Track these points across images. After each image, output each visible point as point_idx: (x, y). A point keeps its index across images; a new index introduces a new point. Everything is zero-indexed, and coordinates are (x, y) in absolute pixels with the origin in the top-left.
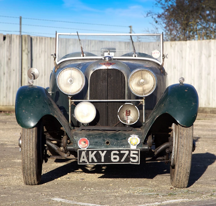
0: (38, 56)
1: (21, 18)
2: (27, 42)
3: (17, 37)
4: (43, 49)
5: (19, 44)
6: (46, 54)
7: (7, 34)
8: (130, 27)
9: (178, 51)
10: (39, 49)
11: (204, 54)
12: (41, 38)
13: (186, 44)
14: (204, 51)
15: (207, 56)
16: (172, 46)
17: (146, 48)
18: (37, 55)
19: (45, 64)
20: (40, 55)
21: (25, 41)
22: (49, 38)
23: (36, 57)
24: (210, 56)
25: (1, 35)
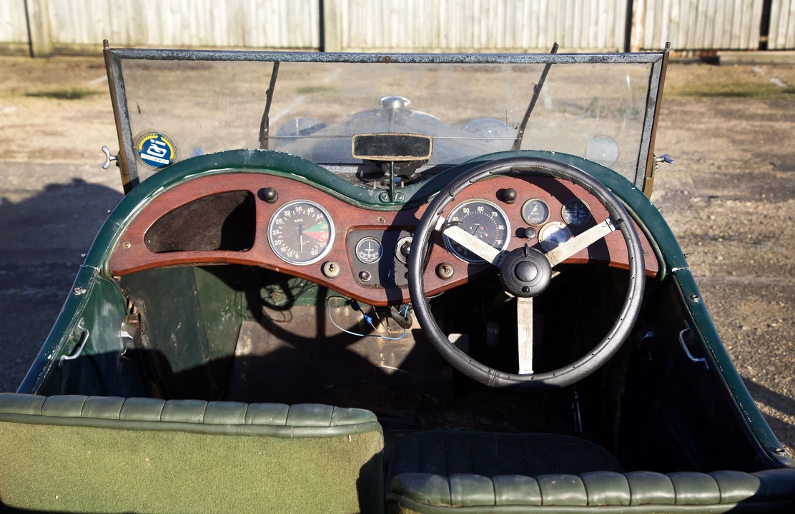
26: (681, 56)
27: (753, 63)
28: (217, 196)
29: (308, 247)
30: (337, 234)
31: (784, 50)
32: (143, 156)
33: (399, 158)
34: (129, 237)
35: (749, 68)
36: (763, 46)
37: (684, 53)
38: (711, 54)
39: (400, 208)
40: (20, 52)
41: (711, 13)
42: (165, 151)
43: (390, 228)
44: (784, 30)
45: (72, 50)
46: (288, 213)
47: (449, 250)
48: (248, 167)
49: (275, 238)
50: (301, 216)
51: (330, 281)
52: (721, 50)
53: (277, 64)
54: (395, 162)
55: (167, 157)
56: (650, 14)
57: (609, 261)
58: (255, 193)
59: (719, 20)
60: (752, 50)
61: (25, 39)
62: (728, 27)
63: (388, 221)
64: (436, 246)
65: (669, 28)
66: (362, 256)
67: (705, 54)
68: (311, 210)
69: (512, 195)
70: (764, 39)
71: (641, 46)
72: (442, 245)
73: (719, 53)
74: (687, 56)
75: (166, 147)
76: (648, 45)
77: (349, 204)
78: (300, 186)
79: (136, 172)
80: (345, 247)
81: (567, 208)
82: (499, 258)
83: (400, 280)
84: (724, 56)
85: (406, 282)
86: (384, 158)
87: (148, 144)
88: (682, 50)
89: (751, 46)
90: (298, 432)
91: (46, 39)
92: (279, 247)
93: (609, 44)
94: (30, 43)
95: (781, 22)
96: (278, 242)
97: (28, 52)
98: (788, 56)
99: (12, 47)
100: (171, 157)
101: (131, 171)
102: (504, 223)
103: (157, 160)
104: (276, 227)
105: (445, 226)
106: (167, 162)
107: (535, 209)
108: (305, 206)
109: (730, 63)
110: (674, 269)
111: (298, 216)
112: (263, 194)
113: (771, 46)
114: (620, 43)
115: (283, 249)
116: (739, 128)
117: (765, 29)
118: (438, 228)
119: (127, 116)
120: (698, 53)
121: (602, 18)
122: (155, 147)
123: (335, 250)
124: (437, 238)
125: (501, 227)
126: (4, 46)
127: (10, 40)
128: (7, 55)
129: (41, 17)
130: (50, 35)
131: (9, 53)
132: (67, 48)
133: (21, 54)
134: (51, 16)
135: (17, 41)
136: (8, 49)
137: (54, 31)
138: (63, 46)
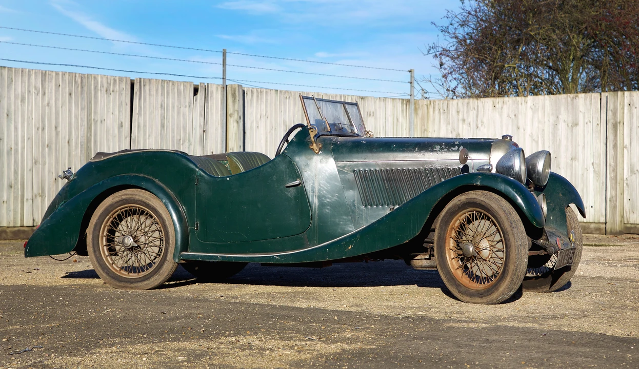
0: (254, 125)
1: (224, 54)
2: (237, 98)
3: (217, 88)
4: (264, 113)
5: (222, 103)
6: (269, 121)
7: (201, 83)
8: (410, 71)
9: (508, 116)
10: (257, 113)
11: (565, 121)
12: (259, 90)
13: (526, 102)
14: (564, 116)
15: (570, 125)
16: (497, 106)
17: (442, 111)
18: (252, 123)
19: (266, 141)
20: (257, 122)
21: (234, 95)
22: (274, 91)
23: (251, 127)
24: (576, 124)
25: (190, 85)
61: (603, 220)
94: (605, 223)
97: (603, 231)
99: (592, 226)
126: (587, 225)
127: (591, 221)
128: (588, 233)
129: (616, 201)
130: (623, 217)
131: (590, 232)
132: (635, 227)
133: (598, 232)
134: (625, 201)
135: (596, 222)
136: (589, 228)
137: (626, 214)
138: (632, 226)
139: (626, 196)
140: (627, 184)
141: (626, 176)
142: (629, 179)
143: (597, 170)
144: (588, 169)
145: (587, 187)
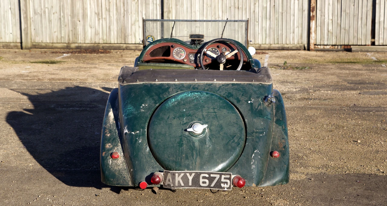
26: (335, 48)
27: (368, 51)
28: (163, 47)
29: (180, 56)
30: (186, 54)
31: (383, 45)
32: (148, 40)
33: (198, 39)
34: (146, 54)
35: (365, 53)
36: (373, 44)
37: (336, 47)
38: (349, 47)
39: (198, 49)
40: (16, 47)
41: (347, 28)
42: (152, 39)
43: (196, 53)
44: (382, 36)
45: (41, 45)
46: (176, 50)
47: (207, 56)
48: (169, 41)
49: (174, 54)
50: (179, 50)
51: (185, 62)
52: (353, 45)
53: (175, 22)
54: (197, 40)
55: (152, 40)
56: (319, 29)
57: (238, 59)
58: (170, 46)
59: (351, 31)
60: (368, 45)
61: (19, 41)
62: (356, 34)
63: (196, 51)
64: (205, 56)
65: (328, 35)
66: (191, 58)
67: (346, 47)
68: (181, 49)
69: (220, 46)
70: (373, 40)
71: (315, 43)
72: (206, 56)
73: (352, 47)
74: (338, 48)
75: (152, 38)
76: (318, 43)
77: (188, 48)
78: (179, 45)
79: (146, 44)
80: (187, 57)
81: (230, 49)
82: (217, 57)
83: (198, 62)
84: (354, 48)
85: (199, 63)
86: (195, 39)
87: (149, 38)
88: (335, 45)
89: (367, 44)
90: (183, 67)
91: (29, 40)
92: (175, 56)
93: (300, 42)
94: (21, 43)
95: (380, 33)
96: (175, 55)
97: (20, 47)
98: (384, 48)
99: (12, 44)
100: (153, 40)
101: (145, 44)
102: (218, 52)
103: (150, 41)
104: (174, 52)
105: (206, 51)
106: (152, 41)
107: (224, 49)
108: (180, 49)
109: (357, 51)
110: (250, 60)
111: (178, 51)
112: (172, 47)
113: (376, 43)
114: (305, 42)
115: (176, 57)
116: (344, 73)
117: (373, 36)
118: (205, 51)
119: (145, 32)
120: (343, 47)
121: (296, 30)
122: (150, 38)
123: (185, 57)
124: (205, 54)
125: (218, 53)
126: (8, 44)
127: (11, 41)
128: (9, 48)
129: (28, 30)
130: (31, 39)
131: (10, 48)
132: (39, 45)
133: (16, 48)
134: (32, 30)
135: (14, 42)
136: (10, 45)
137: (33, 37)
138: (37, 44)
139: (33, 27)
140: (33, 20)
141: (31, 16)
142: (33, 18)
143: (13, 12)
144: (7, 11)
145: (7, 22)
